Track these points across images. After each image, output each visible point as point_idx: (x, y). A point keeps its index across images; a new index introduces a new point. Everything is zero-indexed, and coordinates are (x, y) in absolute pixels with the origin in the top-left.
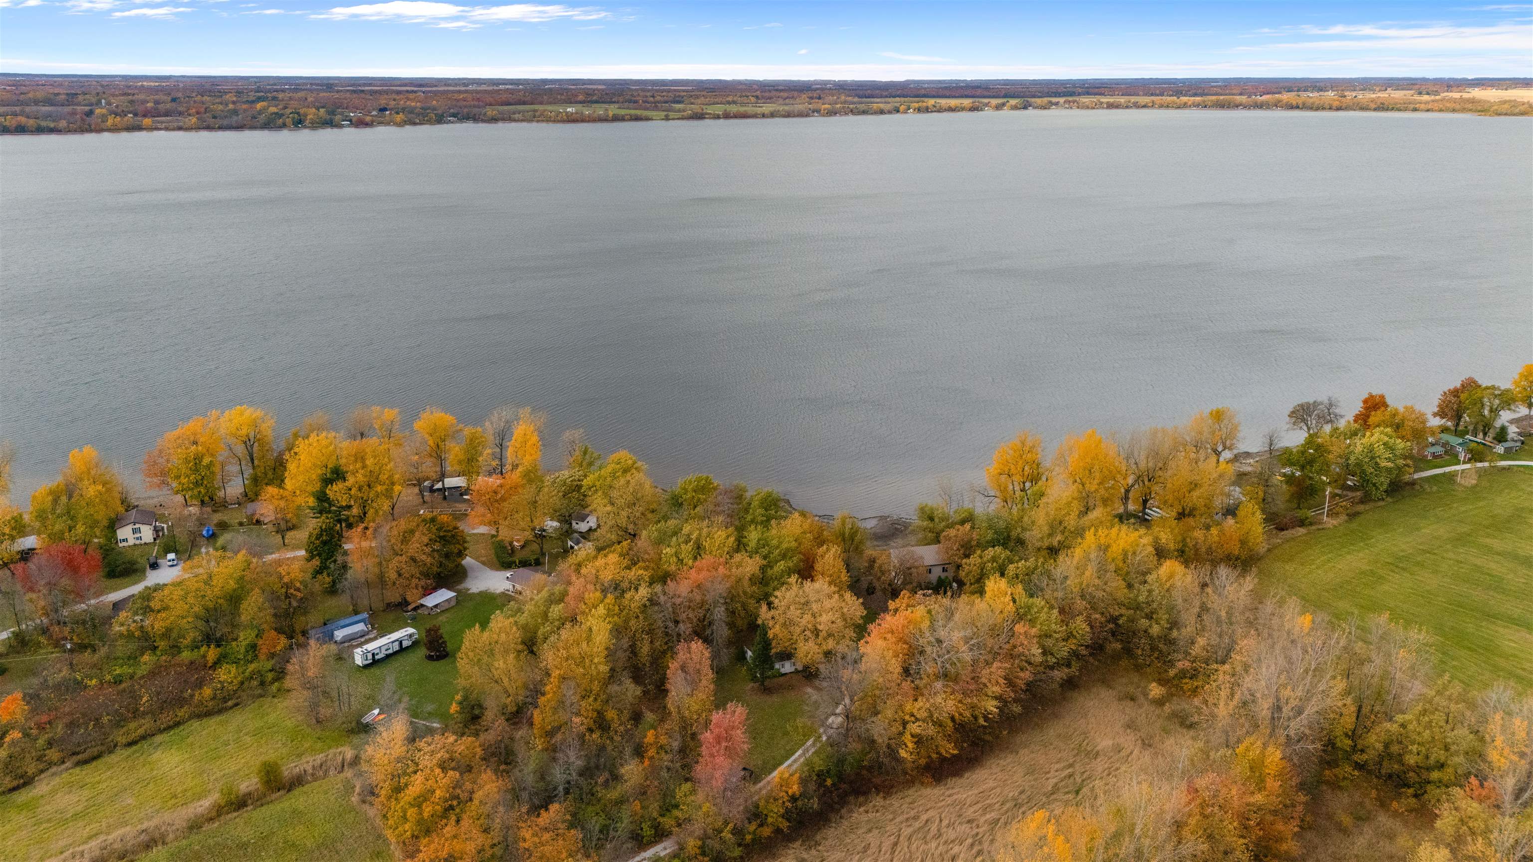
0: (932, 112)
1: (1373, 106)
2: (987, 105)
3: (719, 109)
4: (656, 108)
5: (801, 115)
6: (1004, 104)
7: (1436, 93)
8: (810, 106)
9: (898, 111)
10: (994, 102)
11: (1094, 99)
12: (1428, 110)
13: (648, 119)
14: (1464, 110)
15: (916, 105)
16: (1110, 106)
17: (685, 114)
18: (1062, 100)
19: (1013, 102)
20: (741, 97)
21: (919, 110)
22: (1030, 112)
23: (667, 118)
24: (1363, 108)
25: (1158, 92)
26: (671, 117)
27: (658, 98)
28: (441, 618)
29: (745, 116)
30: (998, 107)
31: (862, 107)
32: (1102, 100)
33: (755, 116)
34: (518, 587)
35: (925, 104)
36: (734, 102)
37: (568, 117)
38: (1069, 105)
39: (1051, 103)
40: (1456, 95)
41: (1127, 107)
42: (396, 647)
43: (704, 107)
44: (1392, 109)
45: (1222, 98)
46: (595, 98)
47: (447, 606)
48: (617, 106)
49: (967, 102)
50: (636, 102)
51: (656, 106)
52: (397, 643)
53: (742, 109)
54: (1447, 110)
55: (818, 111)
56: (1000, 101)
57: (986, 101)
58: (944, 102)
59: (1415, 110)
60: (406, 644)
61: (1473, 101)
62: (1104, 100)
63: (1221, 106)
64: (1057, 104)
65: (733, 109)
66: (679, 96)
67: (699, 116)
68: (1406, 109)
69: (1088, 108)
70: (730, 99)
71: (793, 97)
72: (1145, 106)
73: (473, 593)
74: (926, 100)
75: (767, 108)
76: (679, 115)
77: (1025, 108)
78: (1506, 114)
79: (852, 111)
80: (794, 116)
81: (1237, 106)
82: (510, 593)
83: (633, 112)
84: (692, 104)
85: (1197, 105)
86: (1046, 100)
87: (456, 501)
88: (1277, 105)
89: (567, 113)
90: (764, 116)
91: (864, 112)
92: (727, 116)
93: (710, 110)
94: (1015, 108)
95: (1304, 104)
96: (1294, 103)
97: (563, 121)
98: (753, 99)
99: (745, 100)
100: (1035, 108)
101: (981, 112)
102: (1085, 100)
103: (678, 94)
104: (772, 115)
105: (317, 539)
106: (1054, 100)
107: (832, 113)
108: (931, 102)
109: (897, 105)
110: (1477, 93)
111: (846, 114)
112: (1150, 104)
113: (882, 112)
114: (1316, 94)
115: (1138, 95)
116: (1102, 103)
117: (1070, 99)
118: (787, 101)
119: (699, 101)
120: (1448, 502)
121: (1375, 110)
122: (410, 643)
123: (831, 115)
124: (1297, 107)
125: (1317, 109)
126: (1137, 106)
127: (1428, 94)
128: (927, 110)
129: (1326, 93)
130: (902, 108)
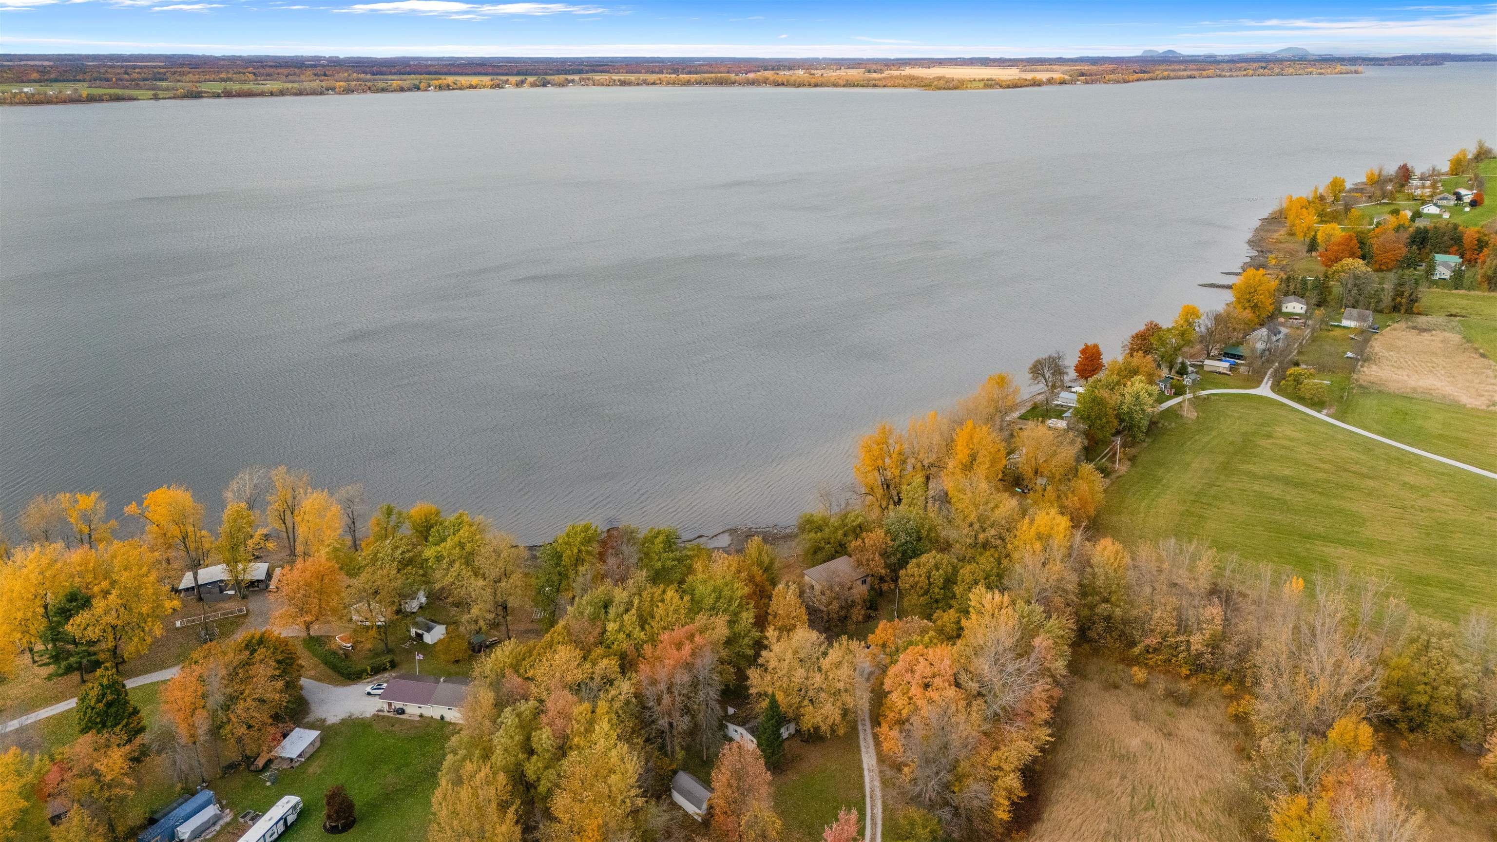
0: (453, 89)
1: (843, 83)
2: (507, 82)
3: (218, 87)
4: (138, 87)
5: (314, 93)
6: (523, 82)
7: (881, 72)
8: (323, 84)
9: (418, 89)
10: (513, 79)
11: (606, 76)
12: (884, 86)
13: (131, 99)
14: (911, 86)
15: (437, 83)
16: (623, 83)
17: (178, 92)
18: (576, 77)
19: (531, 79)
20: (235, 73)
21: (440, 88)
22: (549, 89)
23: (156, 98)
24: (835, 85)
25: (657, 70)
26: (161, 96)
27: (135, 76)
28: (311, 770)
29: (250, 94)
30: (519, 84)
31: (381, 85)
32: (614, 78)
33: (262, 94)
34: (398, 705)
35: (445, 82)
36: (230, 79)
37: (28, 98)
38: (584, 83)
39: (570, 81)
40: (896, 73)
41: (638, 84)
42: (281, 827)
43: (198, 85)
44: (857, 85)
45: (719, 75)
46: (53, 76)
47: (311, 751)
48: (86, 84)
49: (486, 80)
50: (107, 80)
51: (138, 85)
52: (282, 822)
53: (245, 87)
54: (899, 86)
55: (333, 89)
56: (519, 78)
57: (504, 78)
58: (463, 80)
59: (875, 86)
60: (290, 820)
61: (912, 78)
62: (616, 77)
63: (720, 83)
64: (573, 81)
65: (235, 87)
66: (159, 73)
67: (198, 95)
68: (868, 86)
69: (603, 85)
70: (223, 75)
71: (295, 74)
72: (654, 84)
73: (334, 725)
74: (443, 77)
75: (272, 86)
76: (171, 94)
77: (544, 85)
78: (944, 89)
79: (369, 88)
80: (307, 94)
81: (733, 83)
82: (386, 714)
83: (112, 91)
84: (179, 81)
85: (698, 83)
86: (562, 77)
87: (218, 601)
88: (765, 82)
89: (26, 93)
90: (272, 94)
91: (383, 90)
92: (228, 94)
93: (204, 87)
94: (534, 85)
95: (788, 82)
96: (780, 81)
97: (22, 103)
98: (251, 76)
99: (243, 77)
100: (553, 85)
101: (502, 90)
102: (597, 77)
103: (156, 70)
104: (282, 93)
105: (99, 701)
106: (570, 77)
107: (348, 91)
108: (450, 79)
109: (417, 82)
110: (908, 71)
111: (364, 92)
112: (659, 82)
113: (402, 90)
114: (787, 73)
115: (641, 73)
116: (615, 81)
117: (584, 76)
118: (290, 78)
119: (187, 78)
120: (1191, 436)
121: (844, 86)
122: (295, 816)
123: (347, 93)
124: (783, 84)
125: (799, 86)
126: (646, 83)
127: (875, 72)
128: (448, 87)
129: (796, 72)
130: (422, 86)
